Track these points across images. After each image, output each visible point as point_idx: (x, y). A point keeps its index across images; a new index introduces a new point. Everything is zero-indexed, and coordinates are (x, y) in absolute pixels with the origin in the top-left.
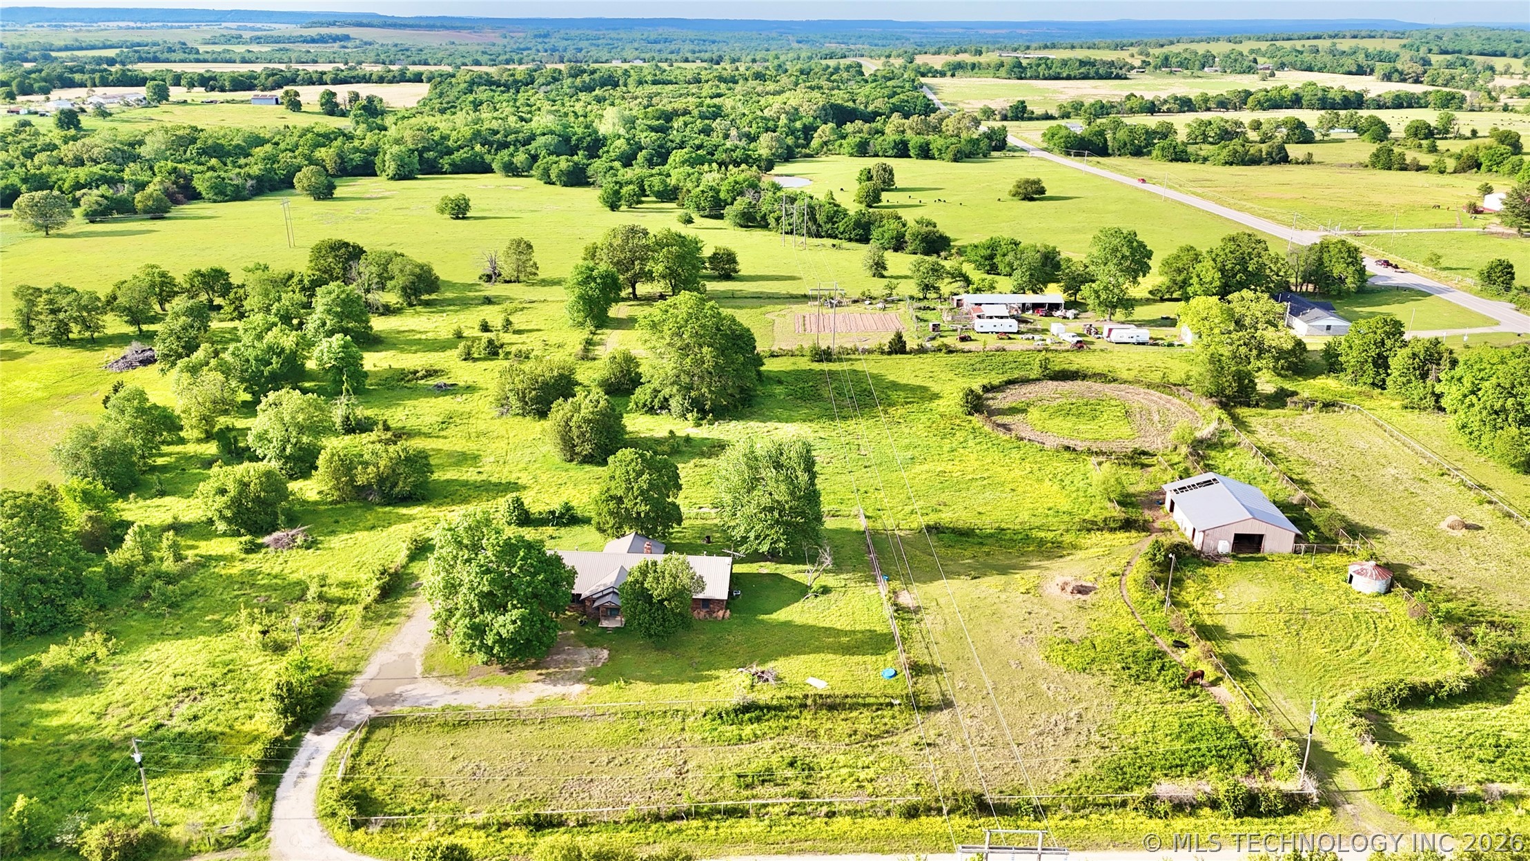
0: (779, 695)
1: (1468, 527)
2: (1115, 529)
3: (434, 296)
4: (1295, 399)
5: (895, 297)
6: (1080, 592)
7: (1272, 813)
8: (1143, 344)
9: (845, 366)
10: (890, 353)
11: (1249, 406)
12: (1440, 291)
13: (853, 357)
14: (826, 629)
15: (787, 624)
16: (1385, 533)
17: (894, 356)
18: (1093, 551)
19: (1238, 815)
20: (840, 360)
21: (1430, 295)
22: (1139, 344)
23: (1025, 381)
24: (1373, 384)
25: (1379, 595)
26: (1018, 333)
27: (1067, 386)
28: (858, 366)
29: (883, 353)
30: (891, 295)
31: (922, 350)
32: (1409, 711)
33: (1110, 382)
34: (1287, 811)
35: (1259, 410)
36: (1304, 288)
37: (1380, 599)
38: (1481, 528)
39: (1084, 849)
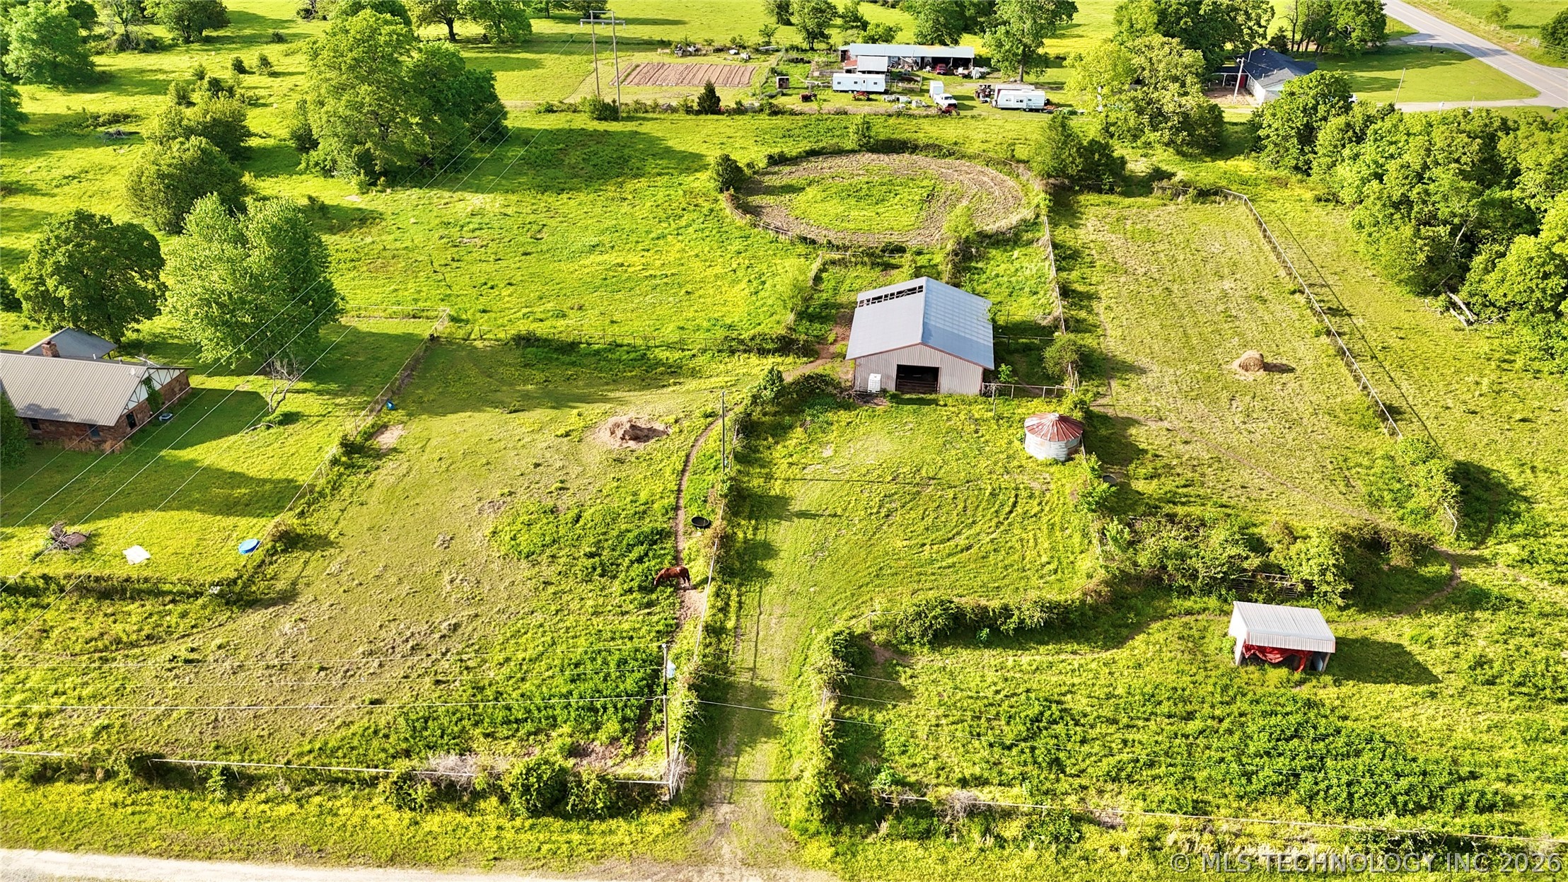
0: (33, 574)
1: (1267, 367)
2: (769, 351)
3: (221, 33)
4: (1165, 183)
5: (774, 46)
6: (636, 438)
7: (586, 813)
8: (1037, 110)
9: (630, 126)
10: (698, 113)
11: (1100, 191)
12: (1484, 53)
13: (650, 115)
14: (234, 475)
15: (190, 465)
16: (1142, 371)
17: (703, 117)
18: (715, 381)
19: (534, 813)
20: (629, 118)
21: (1471, 57)
22: (1031, 110)
23: (839, 152)
24: (1297, 168)
25: (1056, 462)
26: (886, 92)
27: (884, 159)
28: (647, 128)
29: (689, 110)
30: (768, 43)
31: (740, 110)
32: (948, 650)
33: (945, 156)
34: (613, 811)
35: (1112, 198)
36: (1302, 48)
37: (1054, 469)
38: (1292, 370)
39: (248, 856)
